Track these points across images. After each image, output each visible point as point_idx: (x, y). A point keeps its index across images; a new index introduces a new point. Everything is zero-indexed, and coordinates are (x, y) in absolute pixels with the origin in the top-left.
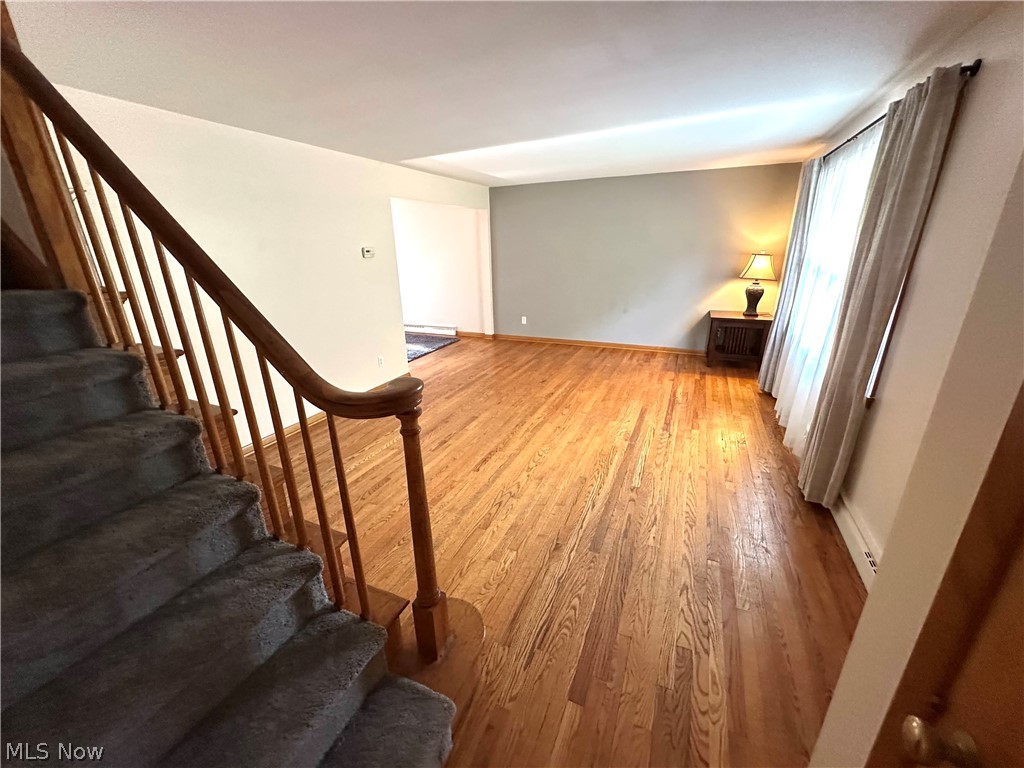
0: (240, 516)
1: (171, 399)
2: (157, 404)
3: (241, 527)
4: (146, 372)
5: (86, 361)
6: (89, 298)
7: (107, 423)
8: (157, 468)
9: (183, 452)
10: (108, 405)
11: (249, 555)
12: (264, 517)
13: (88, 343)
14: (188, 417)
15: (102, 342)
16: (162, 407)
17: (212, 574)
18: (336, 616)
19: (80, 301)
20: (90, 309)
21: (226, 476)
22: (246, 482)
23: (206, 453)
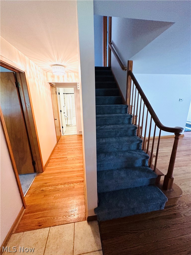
0: (139, 144)
1: (134, 123)
2: (132, 123)
3: (138, 145)
4: (132, 118)
5: (126, 115)
6: (129, 106)
7: (126, 124)
8: (130, 132)
9: (134, 131)
10: (126, 121)
11: (138, 150)
12: (142, 146)
13: (126, 112)
14: (136, 126)
15: (128, 113)
16: (133, 124)
17: (132, 150)
18: (148, 168)
19: (127, 106)
20: (128, 108)
21: (138, 137)
22: (141, 139)
23: (137, 133)
